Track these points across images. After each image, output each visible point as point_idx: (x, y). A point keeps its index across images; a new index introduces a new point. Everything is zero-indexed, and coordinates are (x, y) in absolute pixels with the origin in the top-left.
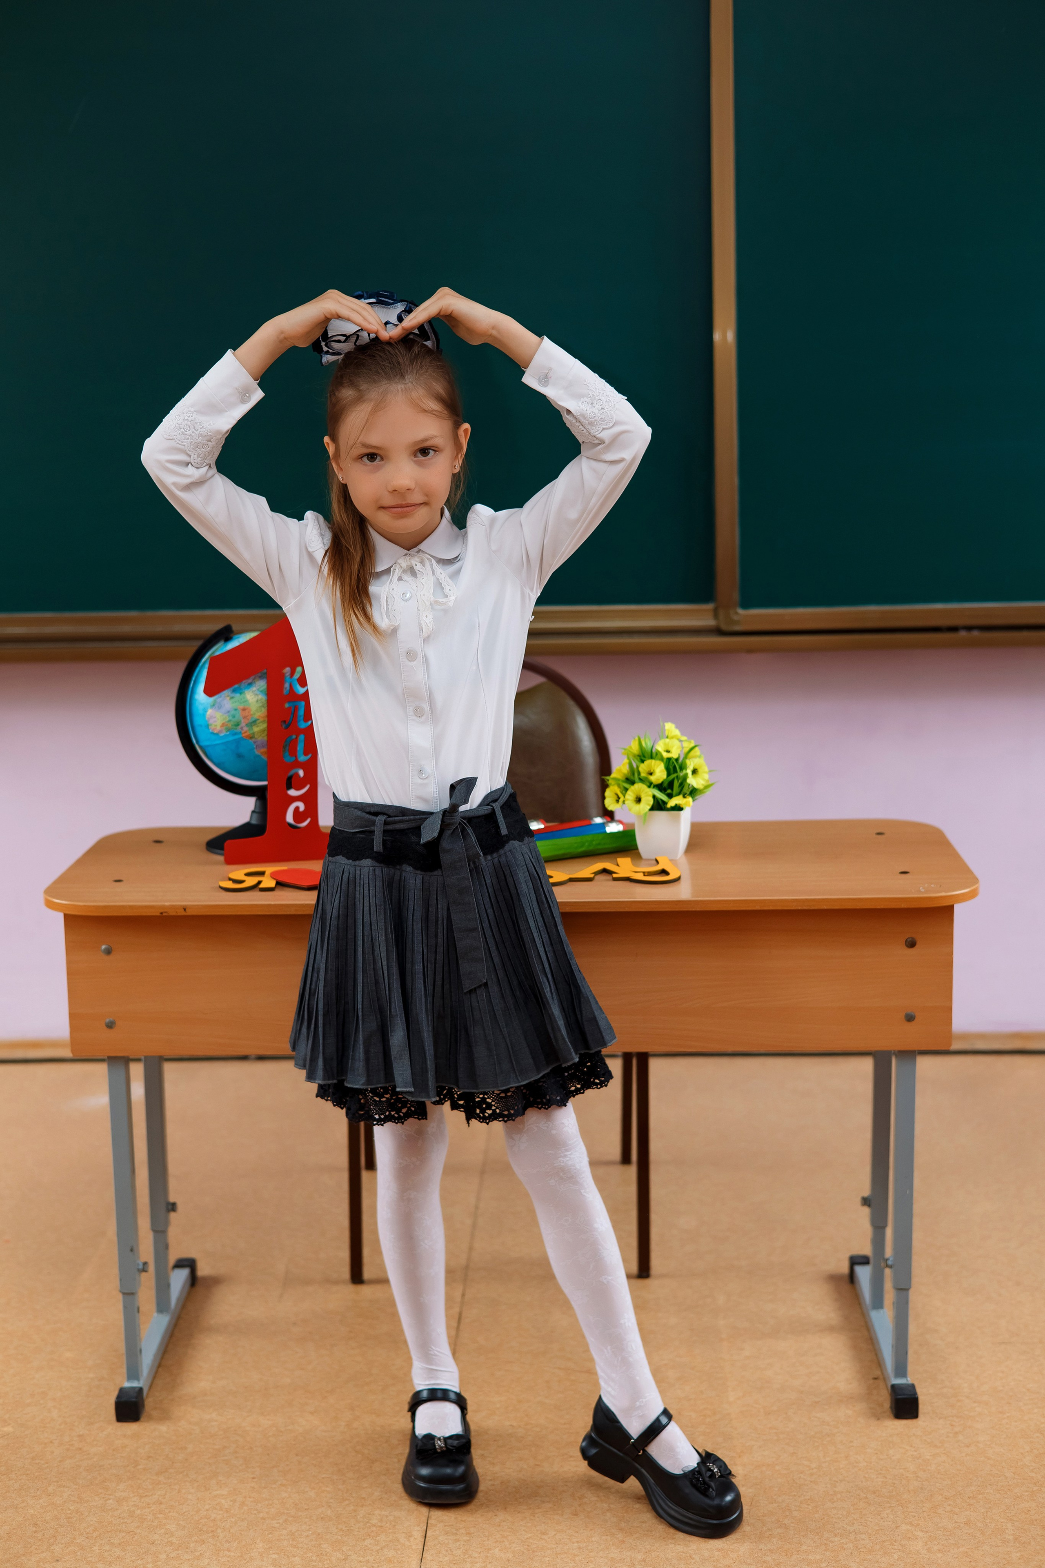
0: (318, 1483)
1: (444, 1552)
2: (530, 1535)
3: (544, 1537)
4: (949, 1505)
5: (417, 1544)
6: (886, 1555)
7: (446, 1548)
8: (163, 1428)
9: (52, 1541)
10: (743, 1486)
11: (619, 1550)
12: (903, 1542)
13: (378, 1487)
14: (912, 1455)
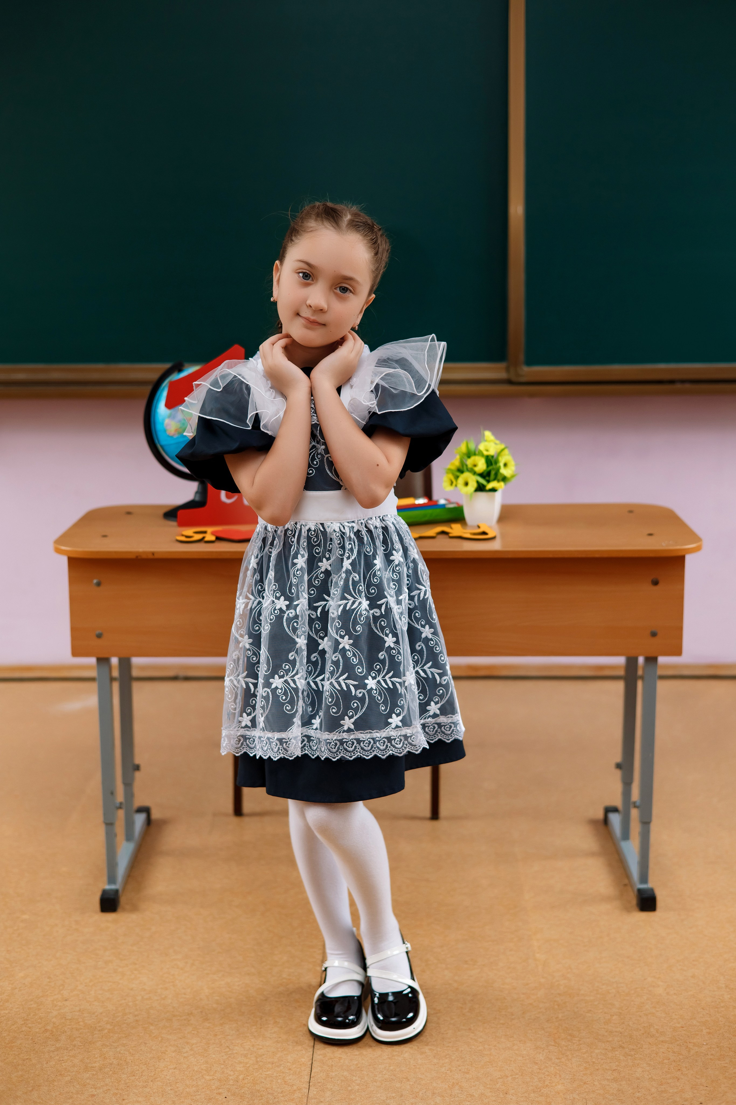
0: (243, 951)
4: (680, 965)
8: (134, 916)
14: (653, 934)
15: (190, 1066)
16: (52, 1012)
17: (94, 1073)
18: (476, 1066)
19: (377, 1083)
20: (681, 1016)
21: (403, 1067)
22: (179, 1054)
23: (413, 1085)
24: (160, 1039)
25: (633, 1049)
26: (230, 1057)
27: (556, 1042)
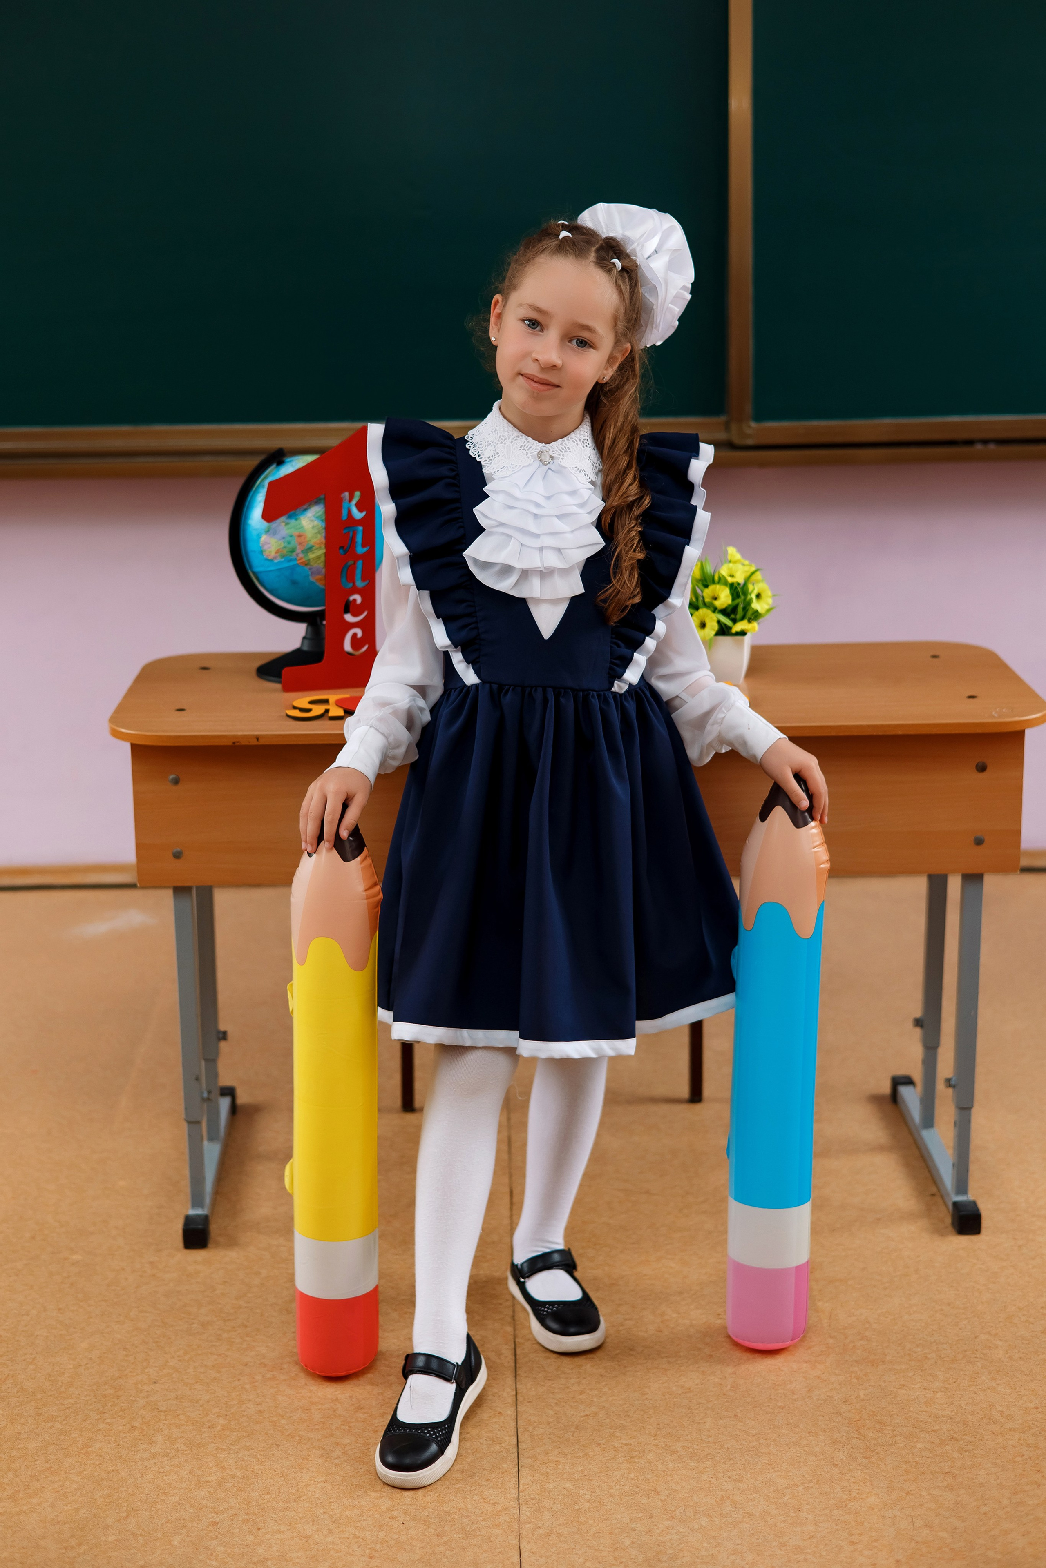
3: (632, 1353)
4: (1024, 1315)
6: (969, 1364)
9: (145, 1364)
10: (819, 1300)
12: (985, 1351)
14: (981, 1268)
15: (346, 1478)
16: (137, 1401)
17: (212, 1490)
18: (751, 1471)
19: (615, 1499)
20: (1033, 1391)
21: (648, 1473)
22: (327, 1461)
23: (665, 1499)
24: (297, 1438)
25: (971, 1442)
27: (860, 1434)
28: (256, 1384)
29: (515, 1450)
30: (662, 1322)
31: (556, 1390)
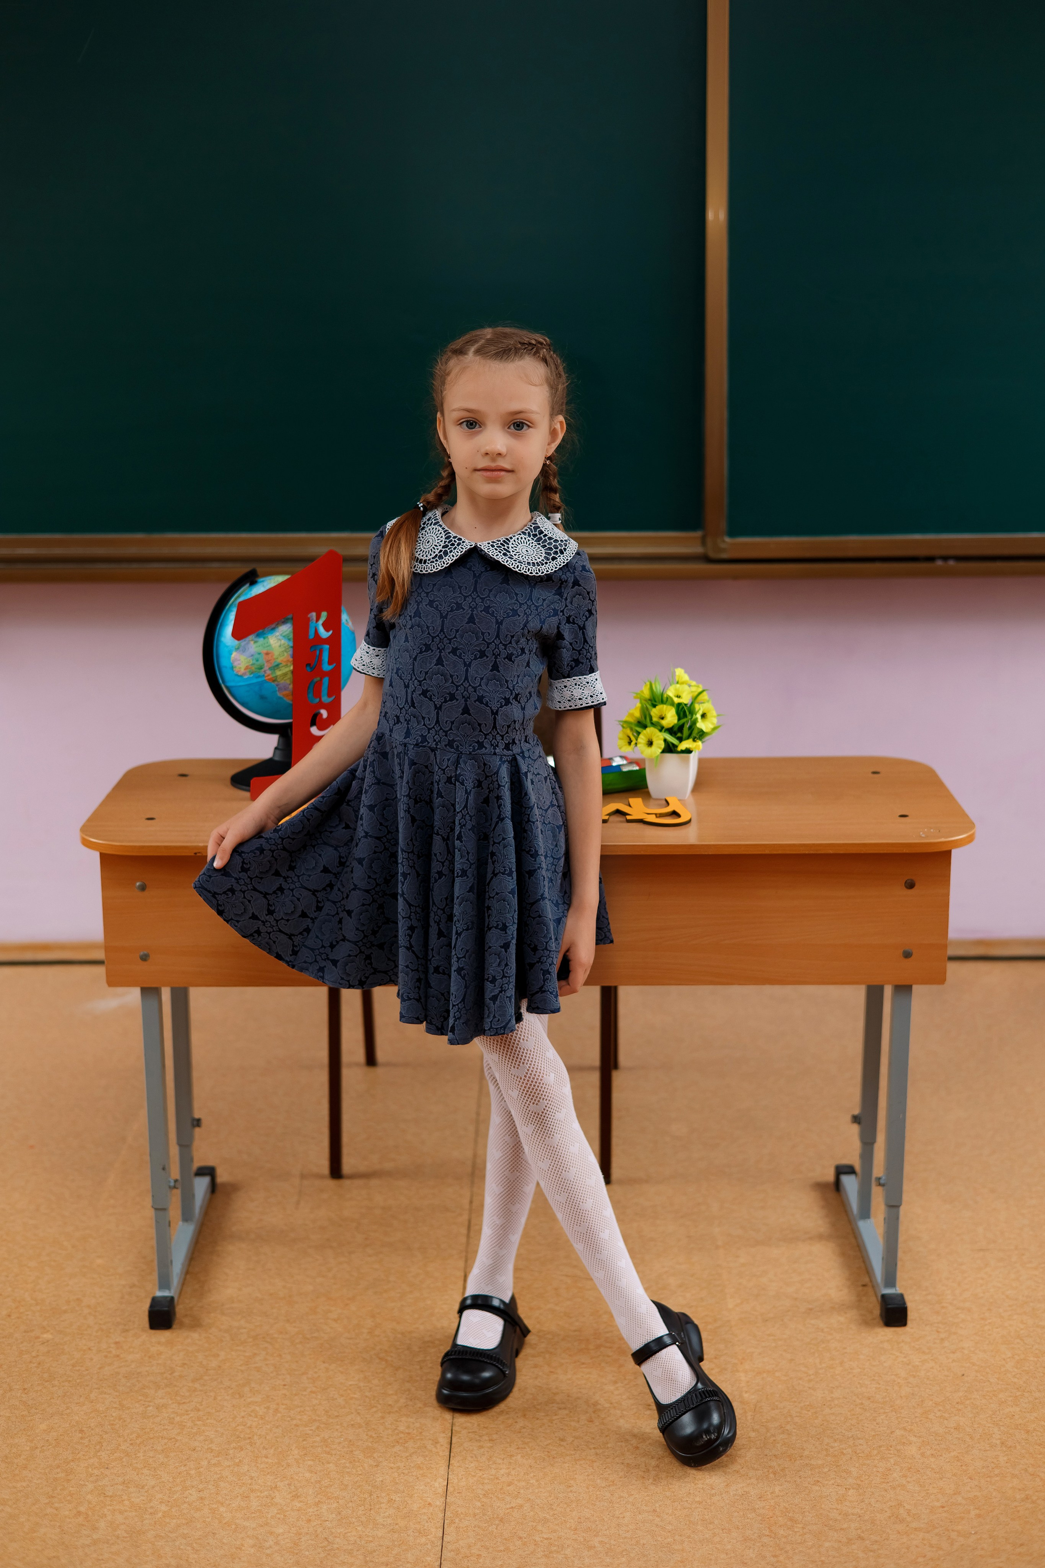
0: (345, 1390)
1: (470, 1459)
2: (549, 1442)
3: (562, 1443)
4: (939, 1411)
5: (444, 1451)
6: (883, 1460)
7: (471, 1455)
8: (195, 1335)
9: (98, 1447)
10: (746, 1392)
11: (634, 1456)
12: (898, 1447)
13: (403, 1394)
14: (903, 1362)
16: (86, 1485)
20: (941, 1489)
24: (233, 1527)
25: (876, 1541)
26: (329, 1554)
27: (771, 1531)
28: (202, 1469)
29: (440, 1543)
30: (594, 1412)
31: (486, 1481)
